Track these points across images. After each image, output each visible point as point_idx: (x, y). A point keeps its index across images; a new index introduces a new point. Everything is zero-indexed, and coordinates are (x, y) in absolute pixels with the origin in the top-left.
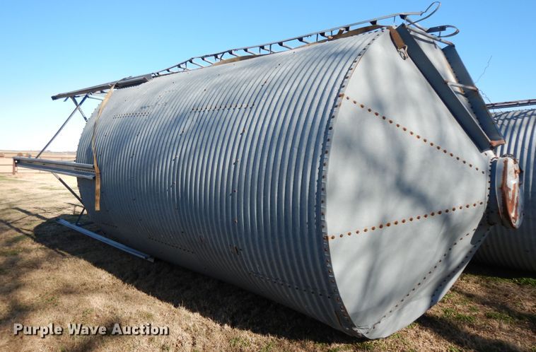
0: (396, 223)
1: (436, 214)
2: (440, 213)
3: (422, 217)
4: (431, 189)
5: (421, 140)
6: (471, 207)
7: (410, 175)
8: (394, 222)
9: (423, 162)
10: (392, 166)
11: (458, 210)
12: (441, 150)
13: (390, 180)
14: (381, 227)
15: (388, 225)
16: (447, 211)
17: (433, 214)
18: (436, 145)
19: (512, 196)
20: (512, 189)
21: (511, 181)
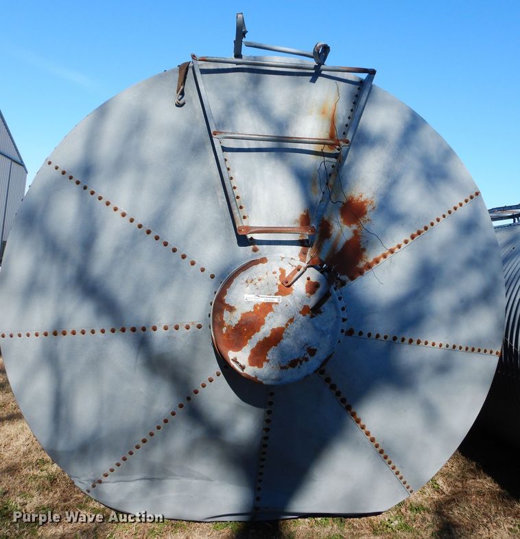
0: (74, 333)
1: (128, 331)
2: (134, 330)
3: (108, 332)
4: (123, 292)
5: (127, 219)
6: (182, 330)
7: (98, 268)
8: (71, 330)
9: (117, 250)
10: (75, 253)
11: (160, 330)
12: (152, 235)
13: (70, 271)
14: (55, 334)
15: (64, 333)
16: (144, 329)
17: (123, 330)
18: (146, 227)
19: (240, 322)
20: (249, 308)
21: (246, 296)
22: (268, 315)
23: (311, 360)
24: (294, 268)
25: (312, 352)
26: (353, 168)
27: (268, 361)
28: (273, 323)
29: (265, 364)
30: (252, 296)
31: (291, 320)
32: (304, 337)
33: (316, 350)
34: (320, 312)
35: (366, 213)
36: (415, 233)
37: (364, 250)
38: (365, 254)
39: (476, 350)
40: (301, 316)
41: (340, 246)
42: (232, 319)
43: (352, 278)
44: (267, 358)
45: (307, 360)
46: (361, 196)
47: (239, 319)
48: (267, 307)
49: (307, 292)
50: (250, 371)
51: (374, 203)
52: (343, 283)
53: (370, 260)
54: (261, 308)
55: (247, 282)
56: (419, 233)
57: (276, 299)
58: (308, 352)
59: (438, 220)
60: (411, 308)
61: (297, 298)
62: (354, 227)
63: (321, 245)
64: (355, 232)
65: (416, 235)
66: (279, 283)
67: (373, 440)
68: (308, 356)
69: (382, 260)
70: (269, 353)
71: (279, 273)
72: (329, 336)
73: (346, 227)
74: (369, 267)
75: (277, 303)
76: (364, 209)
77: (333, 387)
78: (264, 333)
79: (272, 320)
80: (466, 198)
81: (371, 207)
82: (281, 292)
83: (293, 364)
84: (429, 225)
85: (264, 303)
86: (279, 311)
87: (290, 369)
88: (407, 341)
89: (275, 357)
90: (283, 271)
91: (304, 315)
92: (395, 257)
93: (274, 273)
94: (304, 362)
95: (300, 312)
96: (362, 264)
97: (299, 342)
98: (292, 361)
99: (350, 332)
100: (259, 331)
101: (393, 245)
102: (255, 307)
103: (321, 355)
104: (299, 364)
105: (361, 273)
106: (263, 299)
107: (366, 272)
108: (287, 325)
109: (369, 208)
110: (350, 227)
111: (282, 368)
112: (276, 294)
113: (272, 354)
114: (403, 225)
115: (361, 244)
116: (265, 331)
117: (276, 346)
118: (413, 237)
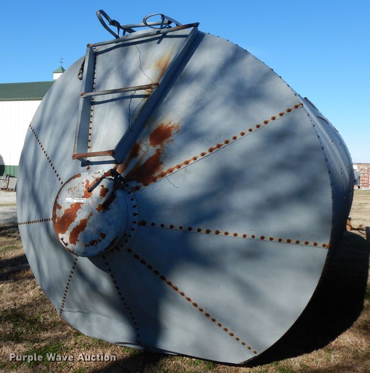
0: (32, 222)
5: (45, 154)
12: (51, 163)
14: (28, 222)
18: (50, 159)
19: (64, 215)
20: (68, 207)
21: (67, 199)
22: (78, 211)
23: (103, 241)
24: (95, 179)
25: (103, 236)
26: (169, 103)
27: (78, 241)
28: (81, 216)
29: (77, 242)
30: (70, 199)
31: (91, 214)
32: (98, 225)
33: (105, 235)
34: (109, 209)
35: (170, 135)
36: (215, 146)
37: (162, 163)
38: (162, 166)
39: (294, 241)
40: (97, 211)
41: (143, 162)
42: (60, 213)
43: (146, 185)
44: (78, 239)
45: (100, 241)
46: (170, 123)
47: (63, 213)
48: (78, 206)
49: (100, 195)
50: (70, 246)
51: (180, 127)
52: (138, 188)
53: (165, 170)
54: (75, 207)
55: (68, 190)
56: (219, 146)
57: (83, 201)
58: (101, 236)
59: (243, 134)
60: (207, 206)
61: (94, 199)
62: (158, 147)
63: (129, 162)
64: (158, 150)
65: (215, 149)
66: (85, 190)
67: (195, 305)
68: (100, 238)
69: (176, 170)
70: (79, 235)
71: (85, 183)
72: (113, 225)
73: (151, 148)
74: (163, 175)
75: (83, 203)
76: (170, 132)
77: (143, 262)
78: (77, 223)
79: (80, 214)
80: (282, 112)
81: (177, 130)
82: (86, 196)
83: (93, 243)
84: (231, 139)
85: (76, 203)
86: (84, 208)
87: (91, 247)
88: (204, 231)
89: (82, 239)
90: (88, 182)
91: (99, 211)
92: (189, 167)
93: (83, 183)
94: (98, 242)
95: (96, 209)
96: (157, 174)
97: (95, 228)
98: (91, 241)
99: (143, 223)
100: (74, 221)
101: (189, 158)
102: (71, 206)
103: (109, 238)
104: (95, 244)
105: (155, 180)
106: (75, 201)
107: (158, 179)
108: (89, 217)
109: (174, 131)
110: (155, 147)
111: (86, 246)
112: (83, 197)
113: (80, 236)
114: (202, 141)
115: (160, 159)
116: (77, 220)
117: (83, 231)
118: (211, 150)
